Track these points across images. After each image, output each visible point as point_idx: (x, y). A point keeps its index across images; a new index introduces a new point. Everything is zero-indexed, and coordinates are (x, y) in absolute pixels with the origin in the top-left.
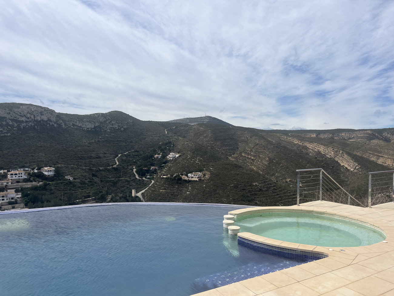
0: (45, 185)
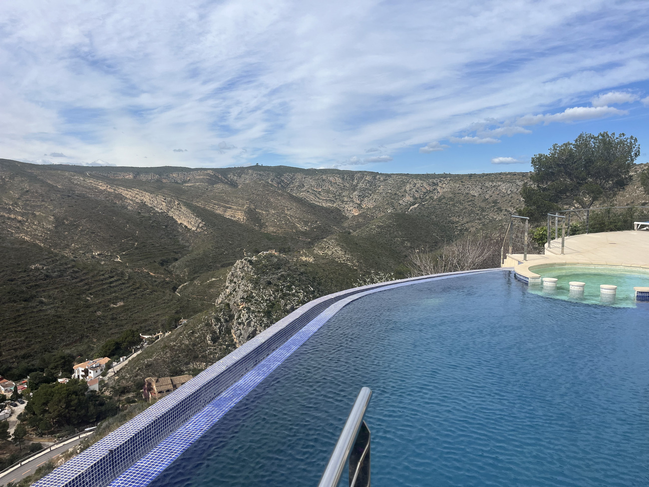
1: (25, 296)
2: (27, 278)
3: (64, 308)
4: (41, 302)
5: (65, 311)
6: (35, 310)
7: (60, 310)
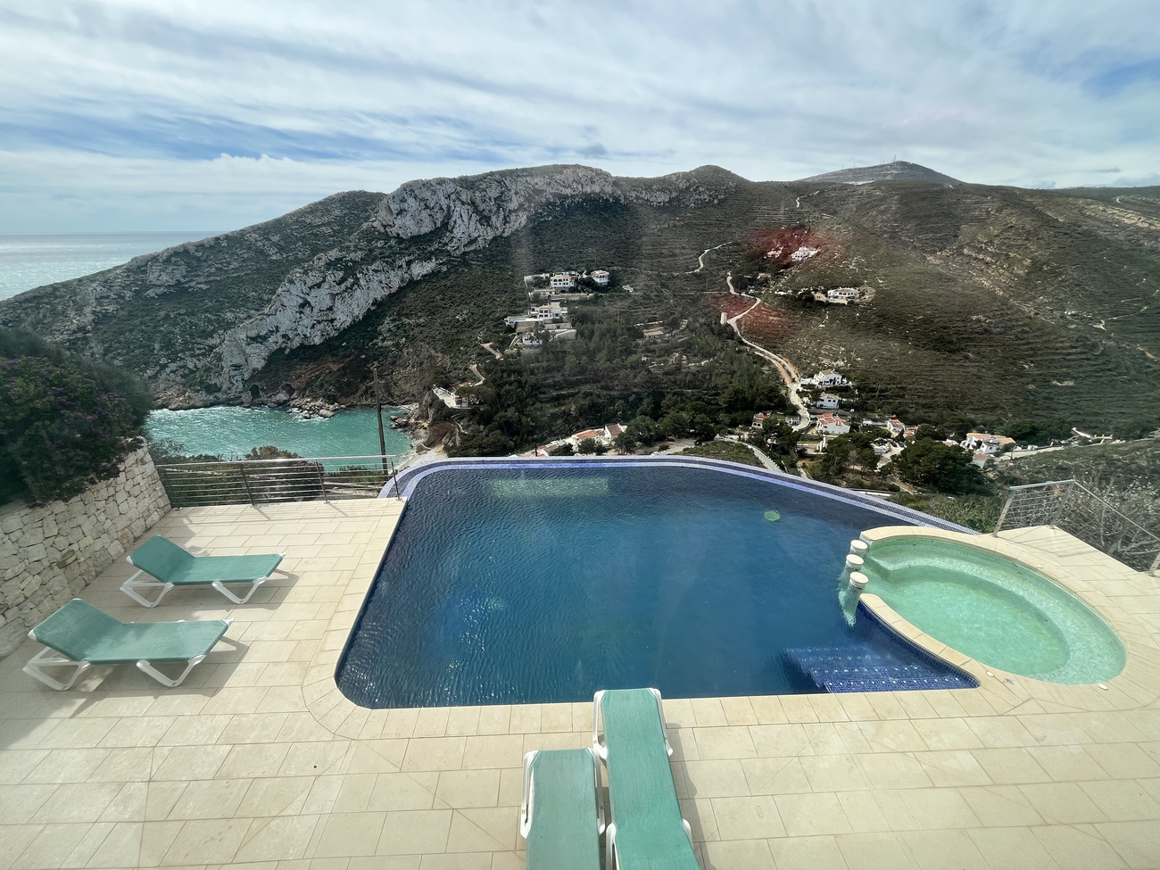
1: (952, 347)
2: (963, 329)
3: (990, 369)
4: (967, 358)
5: (989, 373)
6: (956, 364)
7: (984, 370)
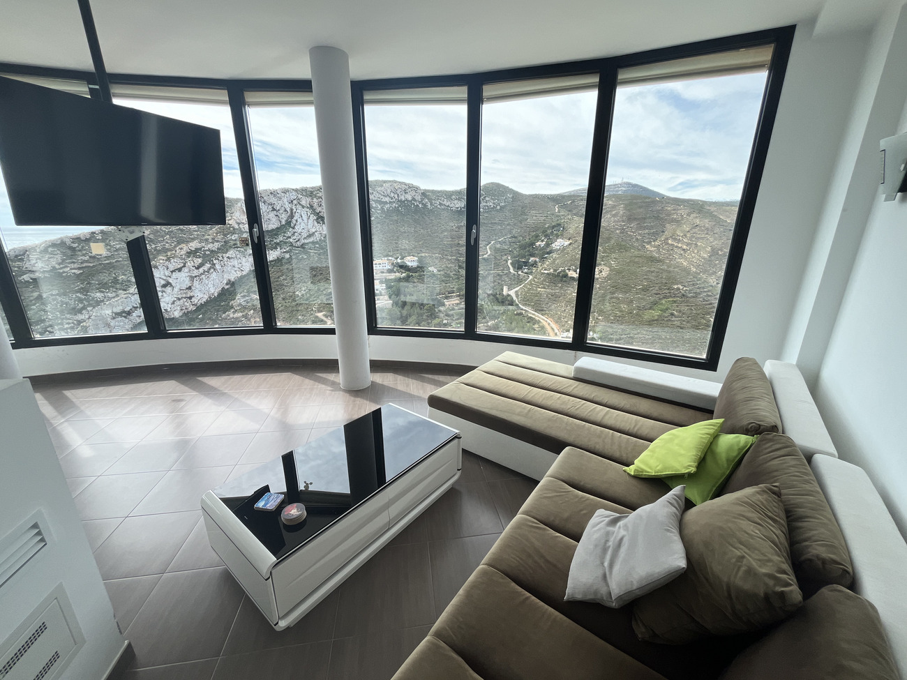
0: (408, 277)
